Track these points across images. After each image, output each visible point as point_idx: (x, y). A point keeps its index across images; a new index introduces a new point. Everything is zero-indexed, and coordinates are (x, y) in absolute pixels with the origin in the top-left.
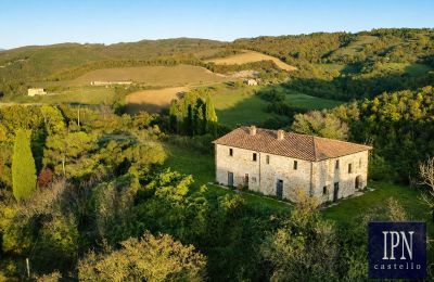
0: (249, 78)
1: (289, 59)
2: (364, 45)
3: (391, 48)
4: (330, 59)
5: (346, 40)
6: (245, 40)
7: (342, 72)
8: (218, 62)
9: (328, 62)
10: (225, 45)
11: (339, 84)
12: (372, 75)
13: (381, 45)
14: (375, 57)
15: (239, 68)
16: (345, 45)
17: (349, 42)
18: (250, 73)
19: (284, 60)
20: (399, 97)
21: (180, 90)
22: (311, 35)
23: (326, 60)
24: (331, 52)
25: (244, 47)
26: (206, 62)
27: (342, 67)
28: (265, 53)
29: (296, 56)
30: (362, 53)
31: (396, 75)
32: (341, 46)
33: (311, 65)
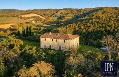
0: (33, 21)
1: (43, 15)
2: (62, 12)
3: (68, 13)
4: (54, 16)
5: (57, 11)
6: (30, 10)
7: (57, 19)
8: (23, 16)
9: (53, 17)
10: (24, 11)
11: (57, 22)
12: (64, 20)
13: (66, 12)
14: (65, 15)
15: (29, 18)
16: (57, 12)
17: (58, 11)
18: (32, 19)
19: (42, 16)
20: (73, 25)
21: (12, 24)
22: (48, 9)
23: (52, 16)
24: (54, 14)
25: (30, 12)
26: (19, 16)
27: (57, 18)
28: (36, 14)
29: (45, 15)
30: (62, 14)
31: (70, 20)
32: (56, 12)
33: (49, 17)
